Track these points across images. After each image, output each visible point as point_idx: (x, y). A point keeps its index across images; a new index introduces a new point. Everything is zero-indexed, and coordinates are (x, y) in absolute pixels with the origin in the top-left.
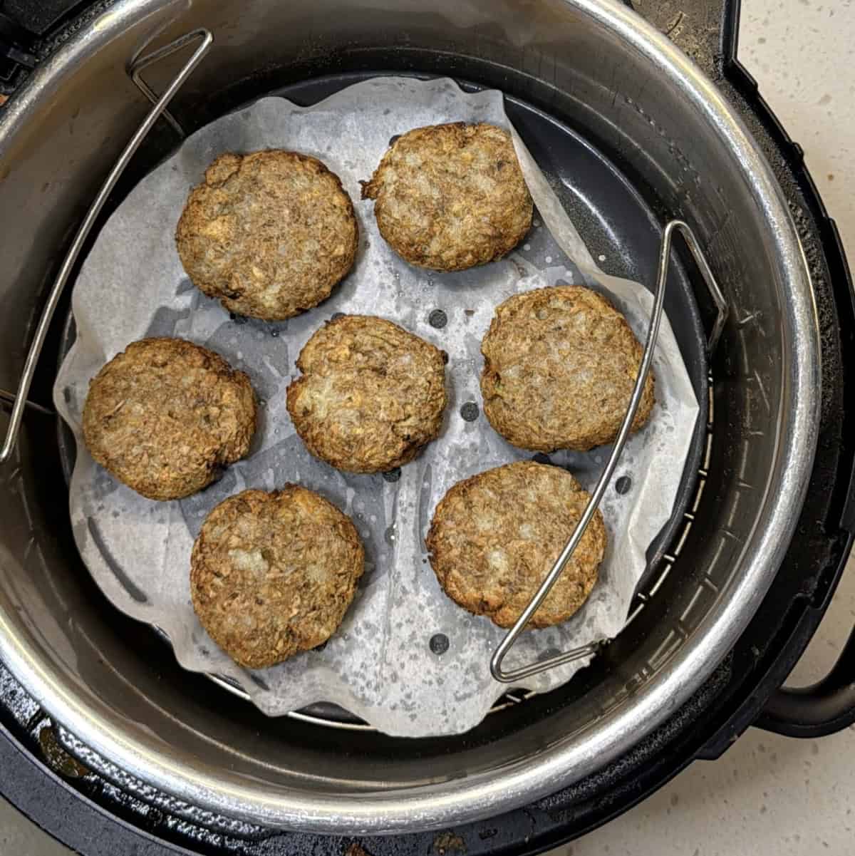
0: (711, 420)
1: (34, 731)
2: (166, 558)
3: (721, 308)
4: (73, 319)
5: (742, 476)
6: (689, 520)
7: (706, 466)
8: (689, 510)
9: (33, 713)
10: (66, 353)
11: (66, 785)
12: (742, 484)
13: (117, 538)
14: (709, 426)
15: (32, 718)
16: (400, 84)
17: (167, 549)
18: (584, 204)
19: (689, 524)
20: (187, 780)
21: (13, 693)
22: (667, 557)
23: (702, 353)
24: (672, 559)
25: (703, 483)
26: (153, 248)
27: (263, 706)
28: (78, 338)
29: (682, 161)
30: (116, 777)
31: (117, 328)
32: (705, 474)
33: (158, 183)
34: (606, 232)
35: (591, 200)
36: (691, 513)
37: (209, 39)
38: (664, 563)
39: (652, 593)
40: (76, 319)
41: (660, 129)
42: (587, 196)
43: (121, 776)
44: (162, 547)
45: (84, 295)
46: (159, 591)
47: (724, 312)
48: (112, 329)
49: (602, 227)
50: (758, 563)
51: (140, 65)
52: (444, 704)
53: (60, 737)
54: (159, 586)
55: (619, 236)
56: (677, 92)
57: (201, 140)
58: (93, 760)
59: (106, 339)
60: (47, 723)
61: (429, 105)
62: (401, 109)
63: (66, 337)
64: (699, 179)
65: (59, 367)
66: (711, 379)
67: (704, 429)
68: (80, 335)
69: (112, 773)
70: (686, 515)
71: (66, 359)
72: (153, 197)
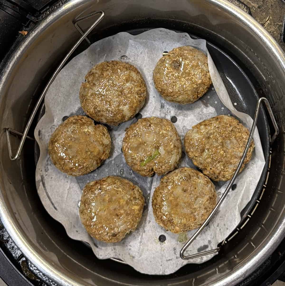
0: (269, 167)
1: (19, 261)
2: (68, 196)
3: (276, 130)
4: (44, 105)
5: (279, 188)
6: (258, 202)
7: (266, 183)
8: (258, 199)
9: (19, 255)
10: (41, 118)
11: (29, 282)
12: (279, 191)
13: (51, 186)
14: (269, 169)
15: (19, 257)
16: (169, 32)
17: (68, 192)
18: (231, 83)
19: (258, 204)
20: (69, 283)
21: (13, 247)
22: (249, 216)
23: (268, 143)
24: (250, 216)
25: (264, 190)
26: (75, 83)
27: (96, 254)
28: (46, 113)
29: (269, 74)
30: (47, 281)
31: (59, 110)
32: (265, 186)
33: (79, 60)
34: (238, 95)
35: (233, 82)
36: (259, 200)
37: (103, 15)
38: (247, 217)
39: (241, 228)
40: (45, 106)
41: (262, 62)
42: (232, 81)
43: (49, 281)
44: (67, 192)
45: (49, 97)
46: (64, 207)
47: (277, 132)
48: (58, 110)
49: (237, 93)
50: (281, 228)
51: (77, 21)
52: (162, 262)
53: (29, 266)
54: (64, 206)
55: (242, 97)
56: (269, 52)
57: (96, 45)
58: (40, 275)
59: (55, 114)
60: (24, 259)
61: (178, 42)
62: (169, 42)
63: (41, 113)
64: (274, 81)
65: (38, 122)
66: (271, 152)
67: (266, 170)
68: (47, 112)
69: (46, 280)
70: (257, 201)
71: (41, 120)
72: (77, 64)
